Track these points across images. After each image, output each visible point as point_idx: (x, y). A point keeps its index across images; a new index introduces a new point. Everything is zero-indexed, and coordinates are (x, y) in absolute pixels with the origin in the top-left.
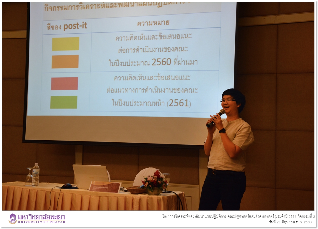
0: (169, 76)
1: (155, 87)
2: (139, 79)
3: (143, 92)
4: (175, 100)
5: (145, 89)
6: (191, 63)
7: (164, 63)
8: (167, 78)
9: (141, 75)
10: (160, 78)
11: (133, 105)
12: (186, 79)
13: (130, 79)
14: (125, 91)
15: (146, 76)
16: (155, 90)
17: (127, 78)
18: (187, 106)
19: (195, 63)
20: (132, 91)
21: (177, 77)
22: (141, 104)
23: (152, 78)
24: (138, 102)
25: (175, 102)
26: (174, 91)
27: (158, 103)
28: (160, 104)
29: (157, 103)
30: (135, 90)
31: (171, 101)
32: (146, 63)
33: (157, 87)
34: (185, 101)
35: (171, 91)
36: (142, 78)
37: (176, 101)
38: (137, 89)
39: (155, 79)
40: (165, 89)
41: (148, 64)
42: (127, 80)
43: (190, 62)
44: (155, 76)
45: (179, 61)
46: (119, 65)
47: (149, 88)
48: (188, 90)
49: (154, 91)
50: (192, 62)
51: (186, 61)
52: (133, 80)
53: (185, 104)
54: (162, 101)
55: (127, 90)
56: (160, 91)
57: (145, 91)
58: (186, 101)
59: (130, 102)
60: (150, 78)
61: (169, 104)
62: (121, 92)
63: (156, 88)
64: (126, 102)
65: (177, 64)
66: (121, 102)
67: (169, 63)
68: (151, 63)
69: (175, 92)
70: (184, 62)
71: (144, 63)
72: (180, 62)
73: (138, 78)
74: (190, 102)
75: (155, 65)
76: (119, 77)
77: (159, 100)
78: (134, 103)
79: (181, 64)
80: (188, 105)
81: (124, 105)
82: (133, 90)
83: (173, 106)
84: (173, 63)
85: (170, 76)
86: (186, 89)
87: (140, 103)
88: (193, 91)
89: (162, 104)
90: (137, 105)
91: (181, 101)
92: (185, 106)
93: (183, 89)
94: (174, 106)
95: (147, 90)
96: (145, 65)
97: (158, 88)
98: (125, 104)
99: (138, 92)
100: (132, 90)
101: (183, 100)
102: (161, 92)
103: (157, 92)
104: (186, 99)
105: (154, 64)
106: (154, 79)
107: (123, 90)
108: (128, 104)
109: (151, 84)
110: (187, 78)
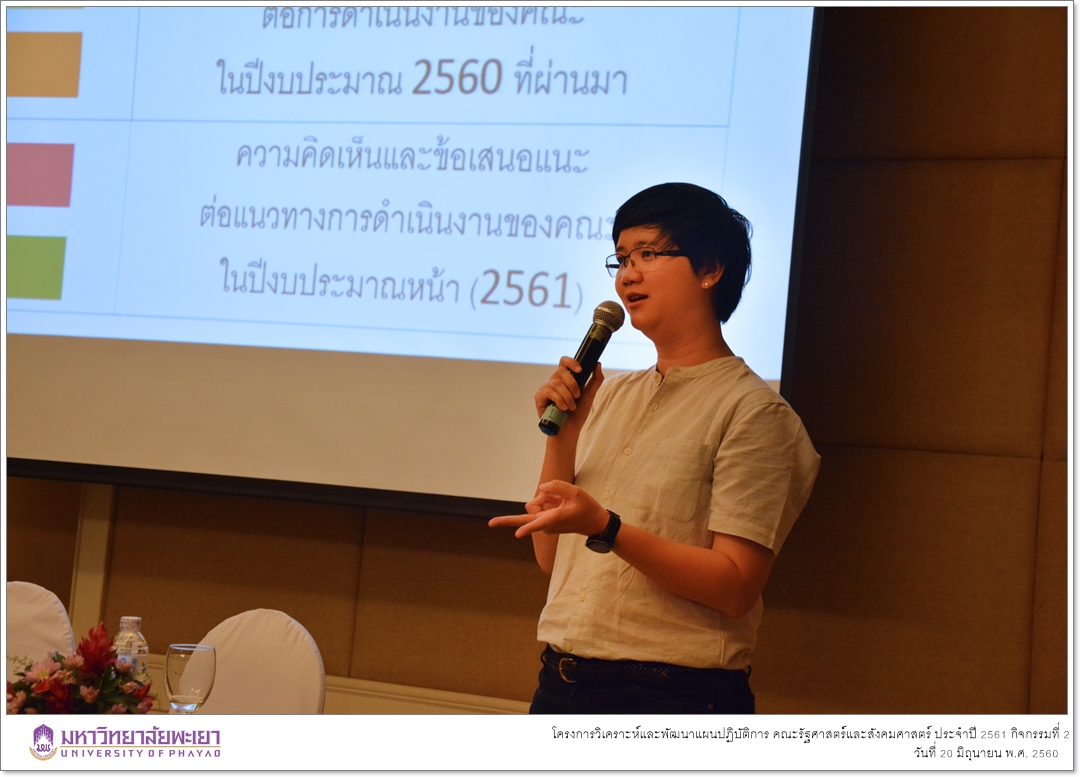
0: (489, 151)
1: (420, 205)
2: (347, 164)
3: (365, 228)
4: (511, 273)
5: (374, 215)
6: (597, 86)
7: (468, 83)
8: (476, 162)
9: (360, 142)
10: (448, 157)
11: (313, 294)
12: (567, 167)
13: (310, 161)
14: (282, 218)
15: (380, 150)
16: (418, 220)
17: (293, 157)
18: (563, 305)
19: (616, 84)
20: (313, 223)
21: (523, 155)
22: (352, 290)
23: (407, 161)
24: (336, 278)
25: (509, 285)
26: (506, 227)
27: (431, 285)
28: (436, 291)
29: (426, 288)
30: (326, 219)
31: (491, 277)
32: (386, 83)
33: (430, 206)
34: (558, 278)
35: (494, 226)
36: (365, 155)
37: (515, 279)
38: (336, 214)
39: (421, 167)
40: (464, 218)
41: (395, 85)
42: (296, 165)
43: (592, 82)
44: (422, 151)
45: (539, 75)
46: (263, 88)
47: (390, 210)
48: (575, 224)
49: (415, 223)
50: (602, 83)
51: (575, 75)
52: (322, 165)
53: (555, 297)
54: (446, 278)
55: (290, 215)
56: (444, 224)
57: (371, 222)
58: (561, 281)
59: (303, 278)
60: (398, 160)
61: (480, 294)
62: (261, 224)
63: (426, 211)
64: (285, 277)
65: (529, 91)
66: (259, 272)
67: (491, 84)
68: (409, 84)
69: (510, 235)
70: (561, 77)
71: (377, 79)
72: (543, 81)
73: (345, 158)
74: (578, 285)
75: (428, 92)
76: (261, 151)
77: (436, 273)
78: (321, 281)
79: (547, 91)
80: (567, 302)
81: (275, 291)
83: (496, 303)
84: (510, 82)
85: (494, 151)
86: (564, 222)
87: (345, 286)
88: (595, 230)
89: (449, 292)
90: (334, 294)
91: (539, 281)
92: (556, 306)
93: (549, 219)
94: (501, 303)
95: (382, 218)
96: (381, 90)
97: (434, 210)
98: (278, 284)
99: (340, 228)
100: (316, 215)
101: (545, 274)
102: (448, 230)
103: (429, 229)
104: (560, 273)
105: (423, 88)
106: (416, 163)
107: (273, 213)
108: (290, 288)
109: (403, 189)
110: (572, 165)
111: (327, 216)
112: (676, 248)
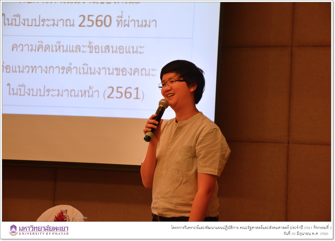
0: (108, 46)
1: (83, 65)
2: (55, 51)
3: (63, 73)
4: (118, 88)
5: (66, 68)
6: (146, 25)
7: (99, 23)
8: (103, 50)
9: (59, 43)
10: (93, 48)
11: (44, 96)
12: (136, 52)
13: (40, 50)
14: (31, 69)
15: (67, 46)
16: (83, 70)
17: (34, 48)
18: (137, 98)
19: (153, 24)
20: (43, 71)
21: (121, 48)
22: (59, 94)
23: (78, 50)
24: (53, 90)
25: (117, 92)
26: (115, 72)
27: (89, 92)
28: (91, 94)
29: (87, 93)
30: (48, 70)
31: (111, 89)
32: (69, 23)
33: (87, 65)
34: (135, 89)
35: (111, 72)
36: (61, 48)
37: (119, 90)
38: (52, 68)
39: (83, 52)
40: (100, 69)
41: (72, 23)
42: (35, 51)
43: (144, 23)
44: (83, 46)
45: (125, 21)
46: (21, 24)
47: (72, 67)
48: (140, 71)
49: (82, 71)
50: (148, 23)
51: (138, 21)
52: (45, 51)
53: (134, 95)
54: (94, 89)
55: (34, 68)
56: (93, 71)
57: (65, 71)
58: (136, 90)
59: (40, 90)
60: (74, 49)
61: (107, 95)
62: (23, 71)
63: (85, 67)
64: (33, 90)
65: (122, 26)
66: (22, 89)
67: (108, 24)
68: (77, 23)
69: (117, 75)
70: (133, 22)
71: (65, 22)
72: (127, 23)
73: (54, 49)
74: (142, 91)
75: (84, 26)
76: (21, 46)
77: (90, 88)
78: (47, 91)
79: (128, 26)
80: (138, 97)
81: (29, 95)
82: (45, 70)
83: (113, 98)
84: (114, 23)
85: (110, 46)
86: (136, 70)
87: (56, 93)
88: (147, 73)
89: (96, 94)
90: (52, 95)
91: (128, 90)
92: (135, 98)
93: (131, 69)
94: (115, 98)
95: (69, 69)
96: (67, 25)
97: (89, 67)
98: (30, 92)
99: (53, 73)
100: (44, 68)
101: (130, 88)
102: (94, 73)
103: (87, 73)
104: (136, 87)
105: (82, 25)
106: (81, 51)
107: (27, 68)
108: (35, 94)
109: (77, 59)
110: (139, 51)
111: (48, 69)
112: (182, 79)
